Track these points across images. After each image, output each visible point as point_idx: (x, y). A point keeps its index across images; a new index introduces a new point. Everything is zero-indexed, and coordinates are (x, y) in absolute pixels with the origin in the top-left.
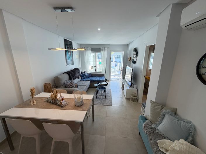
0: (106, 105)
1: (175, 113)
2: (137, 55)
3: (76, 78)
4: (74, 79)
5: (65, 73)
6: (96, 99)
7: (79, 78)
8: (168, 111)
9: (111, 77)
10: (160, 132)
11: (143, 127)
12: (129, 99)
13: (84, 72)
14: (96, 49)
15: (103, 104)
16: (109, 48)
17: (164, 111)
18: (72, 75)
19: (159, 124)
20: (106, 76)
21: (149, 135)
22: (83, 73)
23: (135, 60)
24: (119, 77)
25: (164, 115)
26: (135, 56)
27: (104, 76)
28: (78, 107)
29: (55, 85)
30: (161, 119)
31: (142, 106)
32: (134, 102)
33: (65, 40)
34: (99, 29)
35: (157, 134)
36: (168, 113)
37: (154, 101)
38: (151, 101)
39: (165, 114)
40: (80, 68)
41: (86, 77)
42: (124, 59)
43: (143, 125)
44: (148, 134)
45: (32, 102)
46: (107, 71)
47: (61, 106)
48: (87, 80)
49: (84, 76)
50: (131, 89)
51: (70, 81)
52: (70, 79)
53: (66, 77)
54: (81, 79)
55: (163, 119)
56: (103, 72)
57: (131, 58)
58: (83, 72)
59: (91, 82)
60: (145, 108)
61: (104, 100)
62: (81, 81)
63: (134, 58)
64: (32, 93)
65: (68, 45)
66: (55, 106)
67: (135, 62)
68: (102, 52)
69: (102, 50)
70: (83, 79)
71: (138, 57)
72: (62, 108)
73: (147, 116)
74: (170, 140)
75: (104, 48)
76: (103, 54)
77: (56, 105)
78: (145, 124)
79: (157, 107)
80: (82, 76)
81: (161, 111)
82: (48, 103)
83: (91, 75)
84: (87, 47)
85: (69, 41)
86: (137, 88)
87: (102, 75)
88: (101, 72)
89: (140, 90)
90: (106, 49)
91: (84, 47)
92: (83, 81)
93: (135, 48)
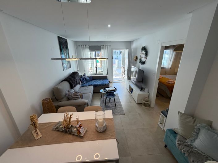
0: (118, 114)
2: (146, 54)
3: (77, 84)
4: (75, 86)
6: (105, 108)
7: (79, 84)
8: (204, 125)
9: (114, 77)
10: (199, 150)
11: (177, 145)
13: (84, 75)
14: (96, 47)
15: (115, 113)
16: (110, 45)
17: (199, 125)
18: (73, 82)
19: (195, 140)
20: (109, 78)
21: (189, 155)
22: (83, 77)
23: (143, 60)
24: (121, 77)
25: (199, 129)
26: (144, 56)
27: (107, 78)
29: (54, 97)
30: (196, 134)
31: (161, 114)
32: (145, 107)
33: (59, 38)
34: (109, 26)
35: (196, 153)
36: (204, 127)
37: (183, 112)
38: (179, 112)
39: (200, 128)
40: (78, 71)
41: (87, 81)
42: (129, 58)
43: (177, 143)
44: (186, 155)
45: (35, 135)
46: (109, 72)
48: (90, 85)
49: (85, 81)
51: (71, 89)
52: (72, 87)
53: (66, 85)
54: (82, 84)
55: (198, 134)
56: (105, 74)
57: (137, 57)
58: (82, 75)
59: (94, 87)
60: (166, 117)
61: (114, 109)
62: (82, 86)
63: (142, 57)
64: (34, 124)
65: (63, 44)
66: (71, 137)
67: (143, 63)
68: (102, 51)
69: (103, 48)
70: (84, 83)
71: (148, 57)
73: (176, 130)
74: (214, 160)
75: (104, 46)
76: (103, 53)
77: (71, 134)
78: (178, 141)
79: (188, 120)
80: (82, 80)
81: (194, 125)
83: (93, 78)
84: (84, 45)
85: (64, 39)
86: (148, 92)
87: (105, 78)
88: (102, 74)
90: (107, 47)
91: (81, 45)
92: (85, 86)
93: (143, 46)
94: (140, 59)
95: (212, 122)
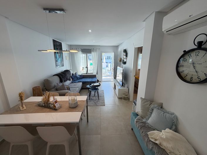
0: (99, 105)
1: (161, 107)
2: (126, 56)
3: (67, 80)
5: (55, 75)
6: (90, 100)
7: (70, 80)
8: (156, 106)
9: (103, 78)
10: (150, 125)
11: (135, 122)
12: (122, 98)
13: (75, 74)
14: (87, 50)
15: (96, 104)
16: (99, 49)
17: (153, 106)
18: (63, 77)
19: (149, 118)
20: (98, 77)
21: (141, 128)
22: (75, 75)
23: (125, 60)
24: (110, 78)
25: (153, 110)
26: (125, 57)
27: (96, 77)
28: (73, 109)
29: (45, 88)
30: (150, 113)
31: (133, 104)
32: (126, 101)
33: (54, 41)
34: (90, 31)
35: (147, 127)
36: (156, 107)
37: (143, 97)
38: (141, 98)
39: (153, 108)
40: (71, 69)
41: (78, 78)
42: (115, 60)
43: (135, 121)
44: (139, 128)
45: (21, 108)
46: (98, 72)
47: (55, 109)
48: (79, 82)
49: (75, 78)
50: (122, 88)
51: (61, 83)
52: (61, 81)
53: (57, 79)
54: (73, 81)
55: (151, 113)
56: (95, 74)
57: (121, 58)
58: (74, 73)
59: (83, 83)
60: (136, 105)
61: (97, 101)
62: (72, 83)
63: (124, 58)
64: (21, 98)
65: (57, 46)
66: (48, 110)
67: (125, 63)
68: (93, 53)
69: (93, 51)
70: (75, 80)
71: (128, 58)
72: (55, 111)
73: (138, 112)
74: (158, 130)
75: (94, 50)
76: (93, 55)
77: (48, 108)
78: (137, 120)
79: (146, 103)
80: (73, 77)
81: (150, 106)
82: (40, 107)
83: (83, 77)
84: (77, 48)
85: (58, 42)
86: (128, 88)
87: (94, 76)
88: (93, 74)
89: (131, 89)
90: (97, 50)
91: (74, 48)
92: (75, 82)
93: (125, 49)
94: (123, 60)
95: (162, 103)
